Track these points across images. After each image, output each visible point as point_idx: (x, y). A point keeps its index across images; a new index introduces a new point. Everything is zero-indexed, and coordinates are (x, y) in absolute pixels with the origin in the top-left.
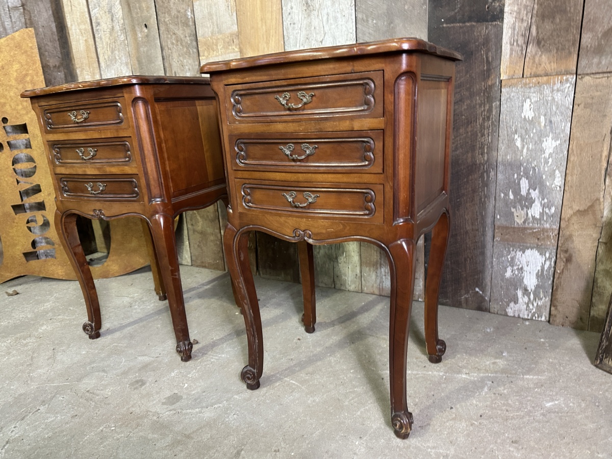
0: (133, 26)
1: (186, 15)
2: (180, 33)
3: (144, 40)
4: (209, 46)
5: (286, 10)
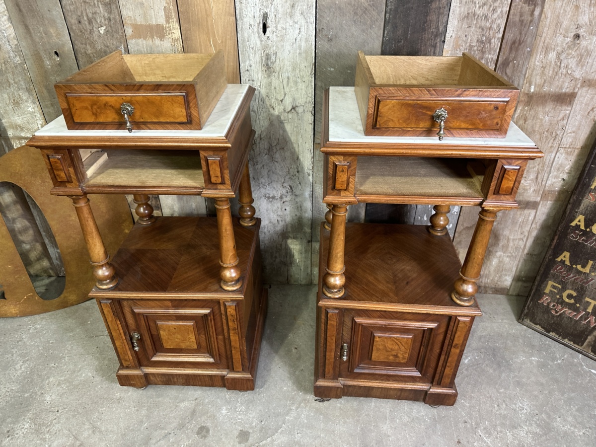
0: (36, 51)
3: (56, 69)
5: (245, 66)
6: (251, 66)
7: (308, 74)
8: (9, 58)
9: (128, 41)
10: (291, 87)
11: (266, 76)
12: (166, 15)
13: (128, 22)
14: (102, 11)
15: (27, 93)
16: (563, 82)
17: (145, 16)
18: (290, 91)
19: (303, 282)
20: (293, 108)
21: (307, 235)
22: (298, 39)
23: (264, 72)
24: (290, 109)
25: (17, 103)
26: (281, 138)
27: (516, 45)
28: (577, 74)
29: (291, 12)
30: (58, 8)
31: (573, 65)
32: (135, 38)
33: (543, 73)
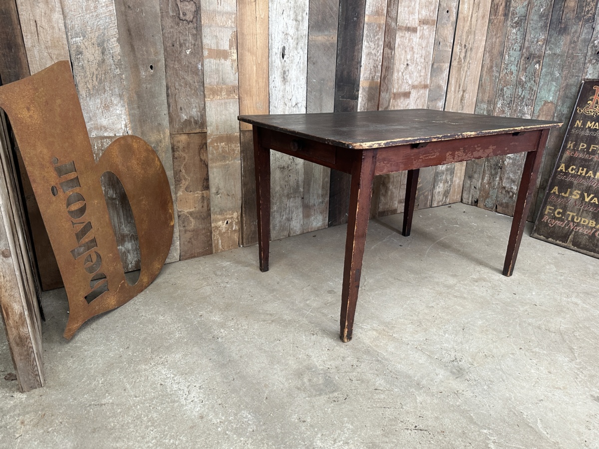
0: (136, 64)
1: (196, 67)
2: (189, 78)
3: (149, 78)
4: (214, 92)
5: (272, 79)
6: (275, 78)
7: (304, 83)
8: (110, 69)
9: (204, 60)
10: (296, 91)
11: (283, 84)
12: (230, 44)
13: (206, 47)
14: (190, 39)
15: (119, 98)
16: (406, 87)
17: (217, 43)
18: (295, 94)
19: (298, 233)
20: (296, 104)
21: (302, 194)
22: (299, 63)
23: (282, 82)
24: (294, 105)
25: (107, 107)
27: (388, 68)
28: (410, 83)
29: (296, 47)
30: (160, 35)
31: (408, 78)
32: (209, 58)
33: (398, 83)
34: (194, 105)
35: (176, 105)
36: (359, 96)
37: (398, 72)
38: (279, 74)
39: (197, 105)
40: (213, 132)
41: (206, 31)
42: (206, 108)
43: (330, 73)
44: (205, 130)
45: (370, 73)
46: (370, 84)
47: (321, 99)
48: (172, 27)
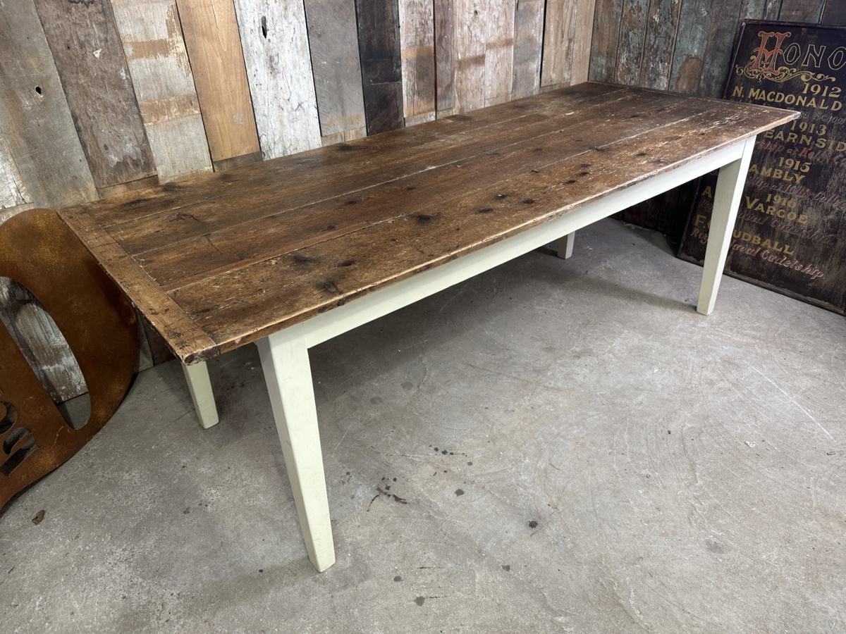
0: (10, 90)
1: (117, 76)
2: (109, 97)
3: (38, 109)
4: (156, 110)
5: (251, 72)
6: (257, 70)
7: (307, 70)
9: (129, 62)
10: (295, 85)
11: (272, 78)
12: (168, 29)
13: (128, 41)
14: (97, 32)
16: (476, 47)
17: (146, 31)
18: (295, 89)
20: (300, 105)
22: (294, 39)
23: (270, 74)
24: (296, 107)
26: (293, 137)
27: (444, 23)
28: (483, 40)
29: (285, 14)
30: (41, 34)
31: (479, 34)
32: (136, 58)
33: (463, 43)
34: (126, 138)
35: (97, 144)
36: (403, 73)
37: (462, 27)
38: (263, 64)
39: (132, 137)
40: (167, 172)
41: (121, 14)
42: (149, 138)
43: (349, 46)
44: (154, 173)
45: (416, 35)
46: (419, 52)
47: (339, 90)
48: (59, 17)
